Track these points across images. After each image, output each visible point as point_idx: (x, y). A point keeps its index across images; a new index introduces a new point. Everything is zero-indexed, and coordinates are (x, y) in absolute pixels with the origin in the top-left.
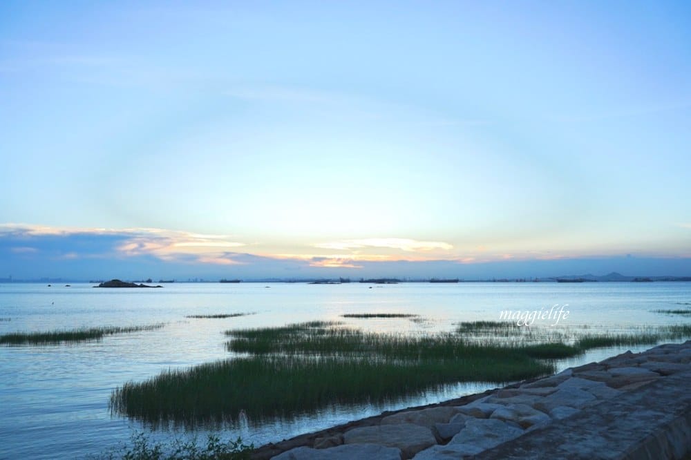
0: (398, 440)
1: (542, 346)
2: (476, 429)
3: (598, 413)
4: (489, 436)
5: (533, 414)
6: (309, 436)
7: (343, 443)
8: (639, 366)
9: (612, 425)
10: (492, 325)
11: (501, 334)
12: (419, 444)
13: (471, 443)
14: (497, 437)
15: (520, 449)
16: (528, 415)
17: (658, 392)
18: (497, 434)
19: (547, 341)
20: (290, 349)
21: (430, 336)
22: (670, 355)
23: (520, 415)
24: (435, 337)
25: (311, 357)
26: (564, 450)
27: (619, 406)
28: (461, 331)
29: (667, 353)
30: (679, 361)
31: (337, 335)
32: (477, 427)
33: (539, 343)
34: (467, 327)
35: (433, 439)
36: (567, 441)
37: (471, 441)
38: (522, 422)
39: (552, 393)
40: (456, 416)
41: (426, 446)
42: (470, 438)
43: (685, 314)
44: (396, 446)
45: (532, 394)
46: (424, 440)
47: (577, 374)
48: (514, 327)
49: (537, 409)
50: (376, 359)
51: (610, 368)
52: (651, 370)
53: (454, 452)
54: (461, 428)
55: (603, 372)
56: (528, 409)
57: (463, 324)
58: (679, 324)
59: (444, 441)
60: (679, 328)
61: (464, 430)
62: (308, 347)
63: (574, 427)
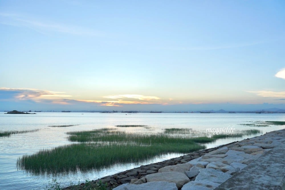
0: (172, 179)
1: (199, 138)
2: (205, 173)
3: (257, 165)
4: (212, 176)
5: (225, 166)
7: (146, 182)
8: (253, 145)
9: (267, 170)
10: (178, 130)
11: (182, 134)
12: (182, 180)
13: (206, 179)
14: (215, 176)
15: (237, 182)
16: (223, 166)
17: (274, 155)
18: (215, 175)
19: (200, 136)
20: (96, 140)
21: (154, 134)
23: (219, 166)
24: (156, 134)
25: (105, 143)
26: (256, 182)
27: (263, 161)
28: (166, 132)
29: (260, 140)
30: (267, 143)
31: (115, 134)
33: (198, 137)
34: (168, 131)
35: (188, 179)
36: (254, 177)
37: (205, 178)
38: (223, 169)
39: (226, 156)
40: (193, 168)
41: (186, 182)
42: (204, 178)
44: (172, 182)
45: (217, 157)
46: (184, 179)
47: (230, 148)
48: (187, 130)
49: (224, 163)
51: (241, 146)
52: (258, 147)
53: (201, 184)
54: (198, 173)
55: (239, 147)
56: (221, 164)
57: (166, 129)
59: (192, 178)
60: (249, 131)
61: (199, 173)
62: (104, 139)
63: (253, 171)
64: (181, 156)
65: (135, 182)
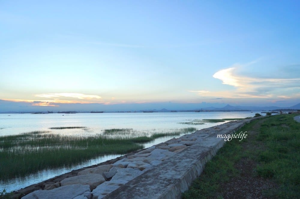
0: (87, 181)
1: (139, 138)
2: (122, 173)
3: (170, 162)
4: (128, 175)
5: (144, 164)
6: (35, 185)
7: (60, 186)
8: (179, 143)
9: (176, 165)
10: (118, 130)
11: (122, 134)
12: (98, 182)
13: (121, 179)
14: (131, 175)
15: (144, 179)
16: (142, 165)
17: (189, 152)
18: (131, 174)
19: (140, 136)
20: (23, 144)
21: (92, 136)
22: (189, 138)
23: (139, 165)
24: (94, 136)
25: (34, 148)
26: (161, 177)
27: (177, 158)
28: (105, 133)
29: (187, 138)
30: (192, 140)
31: (47, 137)
32: (123, 172)
33: (137, 137)
34: (108, 132)
35: (104, 179)
36: (161, 173)
37: (120, 178)
38: (140, 168)
39: (150, 155)
40: (112, 168)
41: (101, 183)
42: (120, 177)
43: (189, 124)
44: (87, 184)
45: (141, 157)
46: (100, 180)
47: (157, 147)
48: (127, 131)
49: (145, 162)
50: (67, 147)
51: (169, 144)
52: (183, 144)
53: (114, 183)
54: (116, 173)
55: (167, 146)
56: (142, 162)
57: (106, 130)
58: (187, 128)
59: (108, 179)
61: (117, 174)
62: (32, 144)
63: (163, 168)
64: (118, 157)
65: (48, 188)
